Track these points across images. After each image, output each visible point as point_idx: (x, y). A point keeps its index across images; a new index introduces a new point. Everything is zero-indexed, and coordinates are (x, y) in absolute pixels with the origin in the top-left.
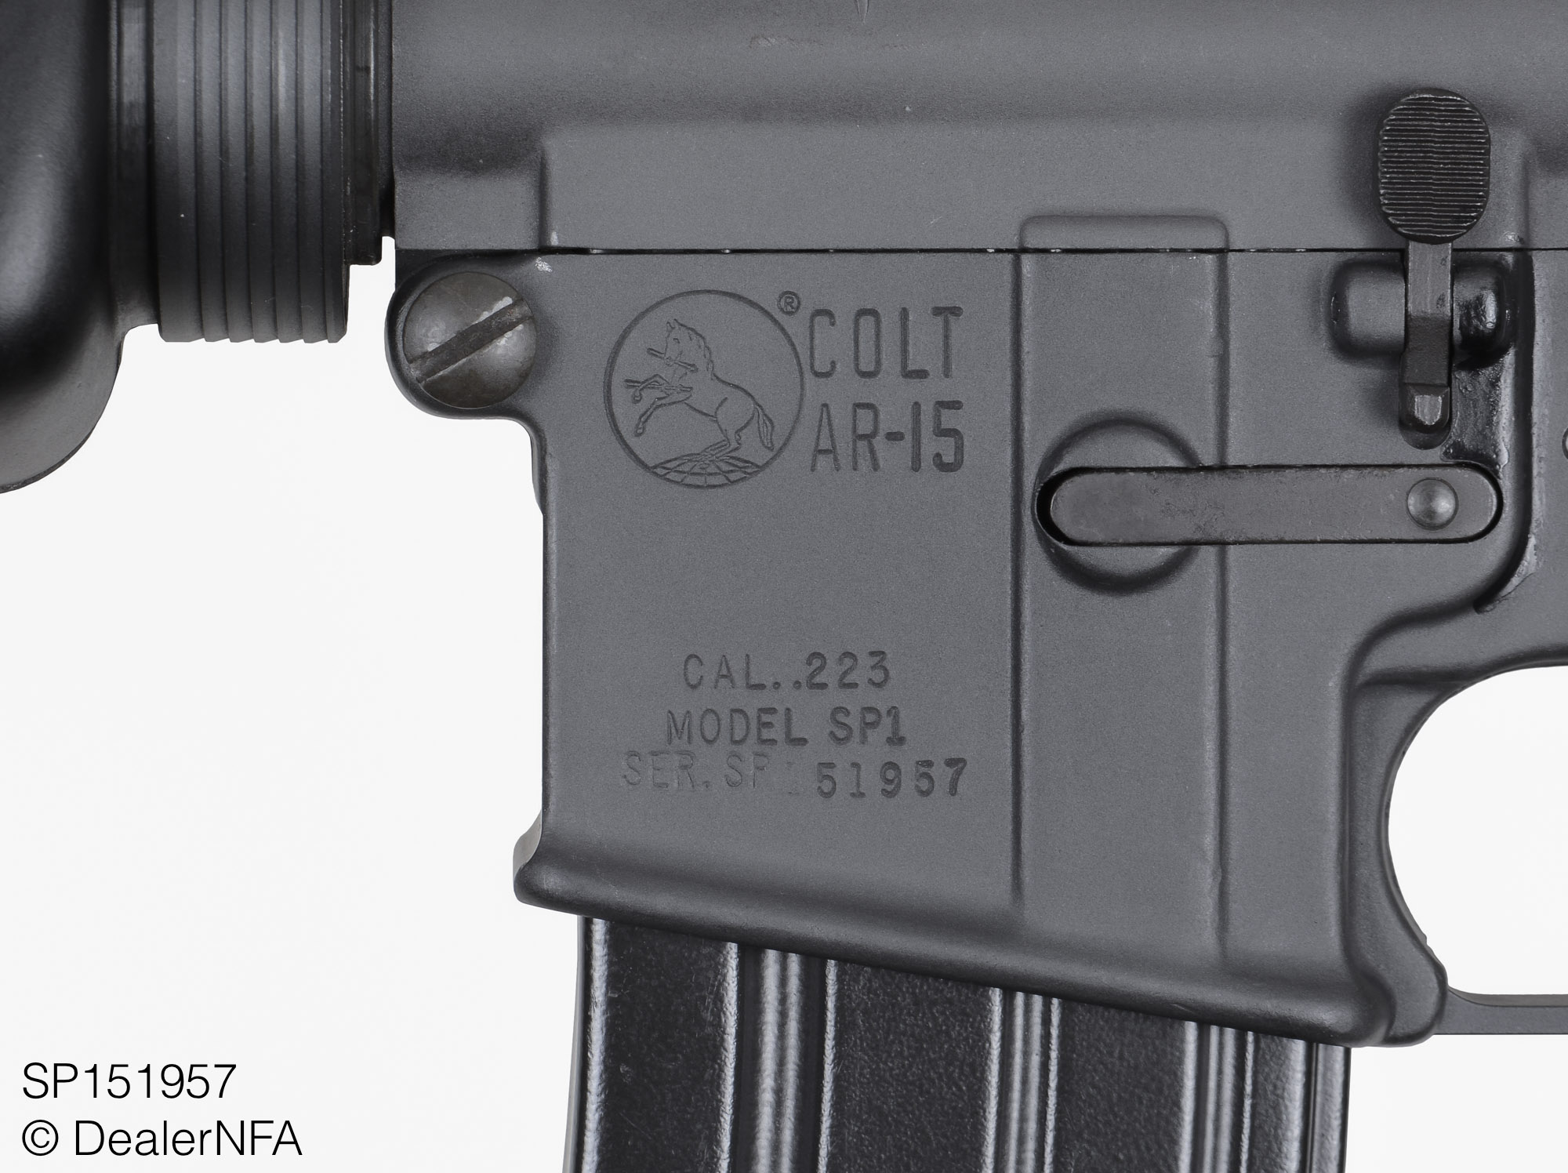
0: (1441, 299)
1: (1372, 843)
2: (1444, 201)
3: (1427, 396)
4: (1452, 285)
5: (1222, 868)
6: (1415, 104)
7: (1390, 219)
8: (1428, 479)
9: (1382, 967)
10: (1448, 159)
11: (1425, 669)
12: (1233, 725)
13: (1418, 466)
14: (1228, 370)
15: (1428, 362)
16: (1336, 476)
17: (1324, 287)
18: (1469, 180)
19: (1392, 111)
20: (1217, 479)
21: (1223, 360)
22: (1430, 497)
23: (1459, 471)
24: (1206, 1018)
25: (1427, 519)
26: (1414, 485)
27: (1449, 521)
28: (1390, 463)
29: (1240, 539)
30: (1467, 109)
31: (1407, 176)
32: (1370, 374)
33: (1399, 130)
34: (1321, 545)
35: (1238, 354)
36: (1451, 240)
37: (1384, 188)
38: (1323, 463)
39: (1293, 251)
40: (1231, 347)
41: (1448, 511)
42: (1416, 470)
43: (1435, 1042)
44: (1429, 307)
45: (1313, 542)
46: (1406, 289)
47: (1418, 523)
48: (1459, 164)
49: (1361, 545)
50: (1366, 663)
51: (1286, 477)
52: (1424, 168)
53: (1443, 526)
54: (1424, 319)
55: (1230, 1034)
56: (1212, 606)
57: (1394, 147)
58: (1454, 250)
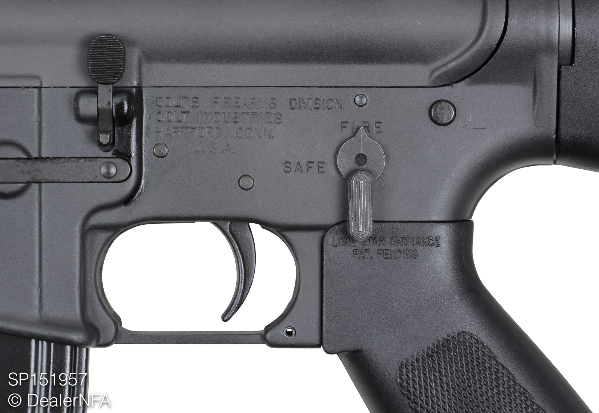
0: (109, 103)
1: (93, 281)
2: (110, 71)
3: (104, 135)
4: (113, 98)
5: (40, 289)
6: (100, 39)
7: (92, 77)
8: (107, 162)
9: (96, 321)
10: (111, 57)
11: (108, 224)
12: (44, 242)
13: (104, 158)
14: (42, 126)
15: (106, 124)
16: (77, 161)
17: (73, 99)
18: (118, 64)
19: (93, 42)
20: (38, 163)
21: (40, 123)
22: (108, 168)
23: (118, 159)
24: (39, 338)
25: (108, 175)
26: (103, 164)
27: (114, 176)
28: (95, 157)
29: (46, 181)
30: (117, 41)
31: (97, 63)
32: (89, 128)
33: (95, 48)
34: (73, 183)
35: (45, 121)
36: (113, 83)
37: (90, 67)
38: (73, 157)
39: (65, 87)
40: (43, 119)
41: (114, 172)
42: (103, 159)
43: (114, 346)
44: (105, 105)
45: (70, 182)
46: (98, 100)
47: (104, 176)
48: (115, 59)
49: (85, 184)
50: (88, 222)
51: (61, 161)
52: (103, 60)
53: (112, 177)
54: (104, 109)
55: (45, 343)
56: (37, 204)
57: (93, 53)
58: (114, 87)
